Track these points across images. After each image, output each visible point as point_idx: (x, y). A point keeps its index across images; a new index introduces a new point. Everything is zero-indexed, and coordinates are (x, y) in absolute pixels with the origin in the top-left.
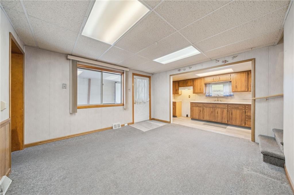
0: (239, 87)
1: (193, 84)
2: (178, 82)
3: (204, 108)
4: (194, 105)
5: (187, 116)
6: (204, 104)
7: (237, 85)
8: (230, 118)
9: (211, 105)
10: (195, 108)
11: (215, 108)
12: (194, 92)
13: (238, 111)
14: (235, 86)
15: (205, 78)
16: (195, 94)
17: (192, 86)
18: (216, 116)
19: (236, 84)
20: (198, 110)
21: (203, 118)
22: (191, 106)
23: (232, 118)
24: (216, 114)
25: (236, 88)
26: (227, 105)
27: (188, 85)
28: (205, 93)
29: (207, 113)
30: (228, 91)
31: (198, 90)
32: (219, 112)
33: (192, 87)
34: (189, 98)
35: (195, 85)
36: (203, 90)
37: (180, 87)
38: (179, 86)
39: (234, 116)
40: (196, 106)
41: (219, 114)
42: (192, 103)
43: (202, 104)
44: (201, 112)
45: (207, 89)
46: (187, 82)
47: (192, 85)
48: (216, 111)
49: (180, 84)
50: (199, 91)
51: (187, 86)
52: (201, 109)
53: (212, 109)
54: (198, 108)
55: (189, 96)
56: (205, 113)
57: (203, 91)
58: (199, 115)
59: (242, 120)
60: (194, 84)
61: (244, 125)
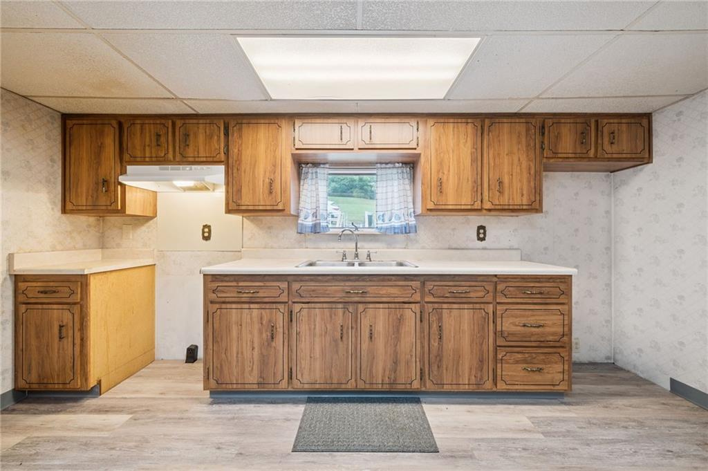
0: (450, 187)
1: (227, 153)
2: (114, 123)
3: (297, 308)
4: (231, 295)
5: (191, 355)
6: (296, 286)
7: (444, 180)
8: (433, 360)
9: (335, 289)
10: (234, 314)
11: (361, 307)
12: (233, 207)
13: (467, 314)
14: (434, 182)
15: (298, 123)
16: (237, 218)
17: (219, 162)
18: (364, 359)
19: (438, 172)
20: (256, 326)
21: (290, 377)
22: (208, 302)
23: (439, 357)
24: (365, 346)
25: (441, 192)
26: (416, 284)
27: (190, 152)
28: (297, 216)
29: (312, 344)
30: (396, 207)
31: (254, 194)
32: (380, 327)
33: (222, 168)
34: (207, 238)
35: (239, 161)
36: (284, 191)
37: (134, 162)
38: (125, 157)
39: (449, 345)
40: (245, 297)
41: (380, 343)
42: (212, 280)
43: (284, 285)
44: (279, 338)
45: (303, 193)
46: (187, 136)
47: (223, 157)
48: (365, 323)
49: (136, 142)
50: (262, 199)
51: (185, 160)
52: (280, 320)
53: (340, 312)
54: (255, 313)
55: (205, 226)
56: (305, 345)
57: (287, 203)
58: (264, 361)
59: (481, 361)
60: (234, 151)
61: (488, 385)
